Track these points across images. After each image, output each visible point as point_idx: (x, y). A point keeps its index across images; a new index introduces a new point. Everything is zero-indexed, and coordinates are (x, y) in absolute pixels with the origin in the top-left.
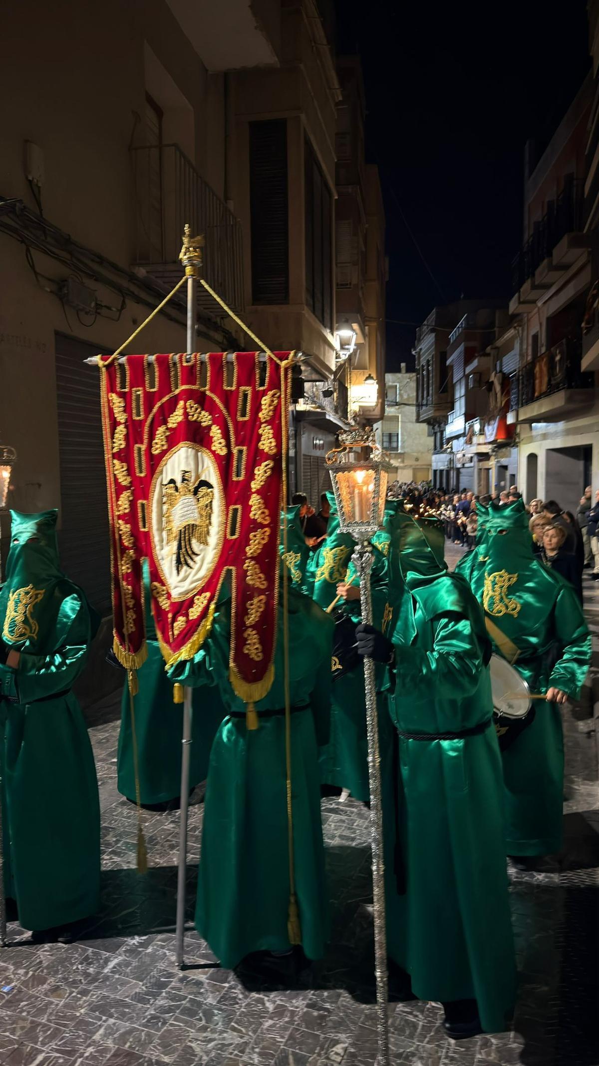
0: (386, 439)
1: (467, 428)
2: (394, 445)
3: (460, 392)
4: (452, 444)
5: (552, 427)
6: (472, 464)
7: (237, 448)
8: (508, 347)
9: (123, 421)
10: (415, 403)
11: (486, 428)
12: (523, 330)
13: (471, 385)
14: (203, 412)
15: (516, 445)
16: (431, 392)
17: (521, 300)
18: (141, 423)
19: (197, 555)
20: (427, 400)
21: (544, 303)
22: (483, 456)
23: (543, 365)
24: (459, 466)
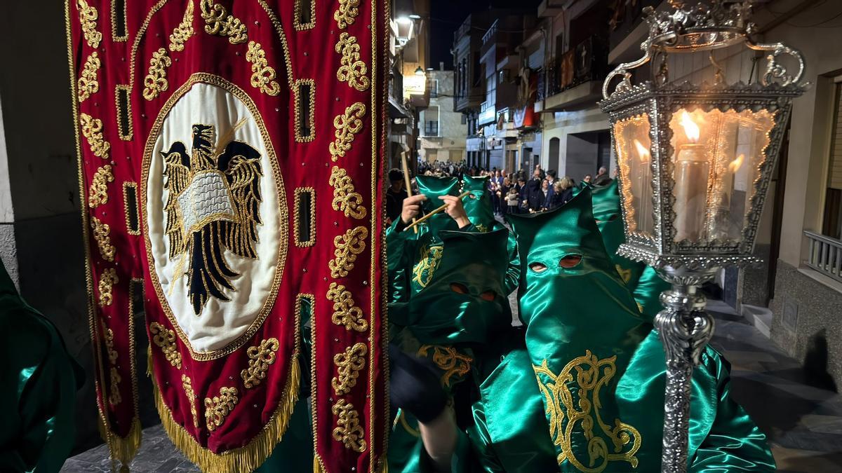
0: (428, 126)
1: (498, 116)
2: (434, 130)
3: (492, 86)
4: (483, 131)
5: (573, 115)
6: (501, 147)
7: (298, 82)
8: (535, 47)
9: (95, 46)
10: (452, 94)
11: (515, 116)
12: (548, 32)
13: (501, 81)
14: (230, 19)
15: (540, 130)
16: (466, 86)
17: (550, 3)
18: (125, 47)
19: (234, 275)
20: (463, 93)
21: (569, 8)
22: (510, 140)
23: (569, 60)
24: (489, 148)
